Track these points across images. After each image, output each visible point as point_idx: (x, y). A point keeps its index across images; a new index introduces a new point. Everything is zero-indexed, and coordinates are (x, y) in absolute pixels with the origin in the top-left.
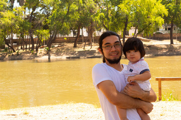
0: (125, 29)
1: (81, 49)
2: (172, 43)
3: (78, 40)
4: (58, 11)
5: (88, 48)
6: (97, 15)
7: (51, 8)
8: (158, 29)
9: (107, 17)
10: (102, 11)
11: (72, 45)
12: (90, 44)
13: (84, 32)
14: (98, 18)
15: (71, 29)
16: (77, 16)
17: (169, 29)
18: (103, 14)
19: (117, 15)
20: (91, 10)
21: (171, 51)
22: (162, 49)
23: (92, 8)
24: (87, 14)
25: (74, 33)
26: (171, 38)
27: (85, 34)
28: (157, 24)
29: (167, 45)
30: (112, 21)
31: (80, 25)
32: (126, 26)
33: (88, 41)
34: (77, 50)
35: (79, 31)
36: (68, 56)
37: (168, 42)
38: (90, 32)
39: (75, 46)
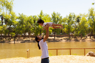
0: (40, 33)
1: (26, 39)
2: (55, 38)
3: (25, 37)
4: (18, 27)
5: (28, 39)
6: (31, 29)
7: (16, 26)
8: (51, 33)
9: (35, 29)
10: (33, 27)
11: (23, 38)
13: (27, 34)
14: (32, 29)
15: (23, 33)
16: (25, 29)
17: (54, 33)
18: (33, 28)
19: (38, 29)
20: (30, 27)
21: (54, 41)
22: (51, 40)
23: (30, 26)
24: (28, 28)
25: (24, 34)
26: (55, 36)
27: (28, 35)
28: (50, 32)
30: (36, 31)
31: (26, 32)
32: (41, 32)
33: (28, 37)
34: (24, 40)
35: (25, 34)
37: (53, 38)
38: (29, 34)
39: (24, 38)
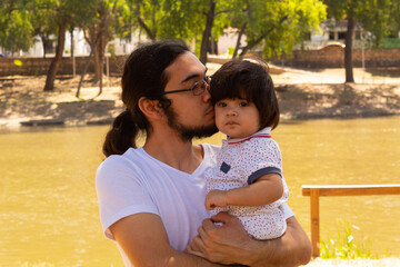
0: (207, 34)
1: (69, 97)
2: (350, 78)
3: (56, 69)
5: (90, 93)
8: (307, 36)
12: (95, 81)
13: (78, 44)
15: (37, 32)
17: (342, 36)
21: (349, 105)
22: (318, 97)
25: (47, 46)
26: (348, 65)
27: (82, 49)
28: (304, 19)
29: (334, 86)
30: (167, 8)
31: (65, 20)
32: (210, 24)
33: (91, 70)
34: (56, 99)
35: (61, 40)
36: (27, 119)
37: (336, 76)
38: (97, 42)
39: (49, 87)
